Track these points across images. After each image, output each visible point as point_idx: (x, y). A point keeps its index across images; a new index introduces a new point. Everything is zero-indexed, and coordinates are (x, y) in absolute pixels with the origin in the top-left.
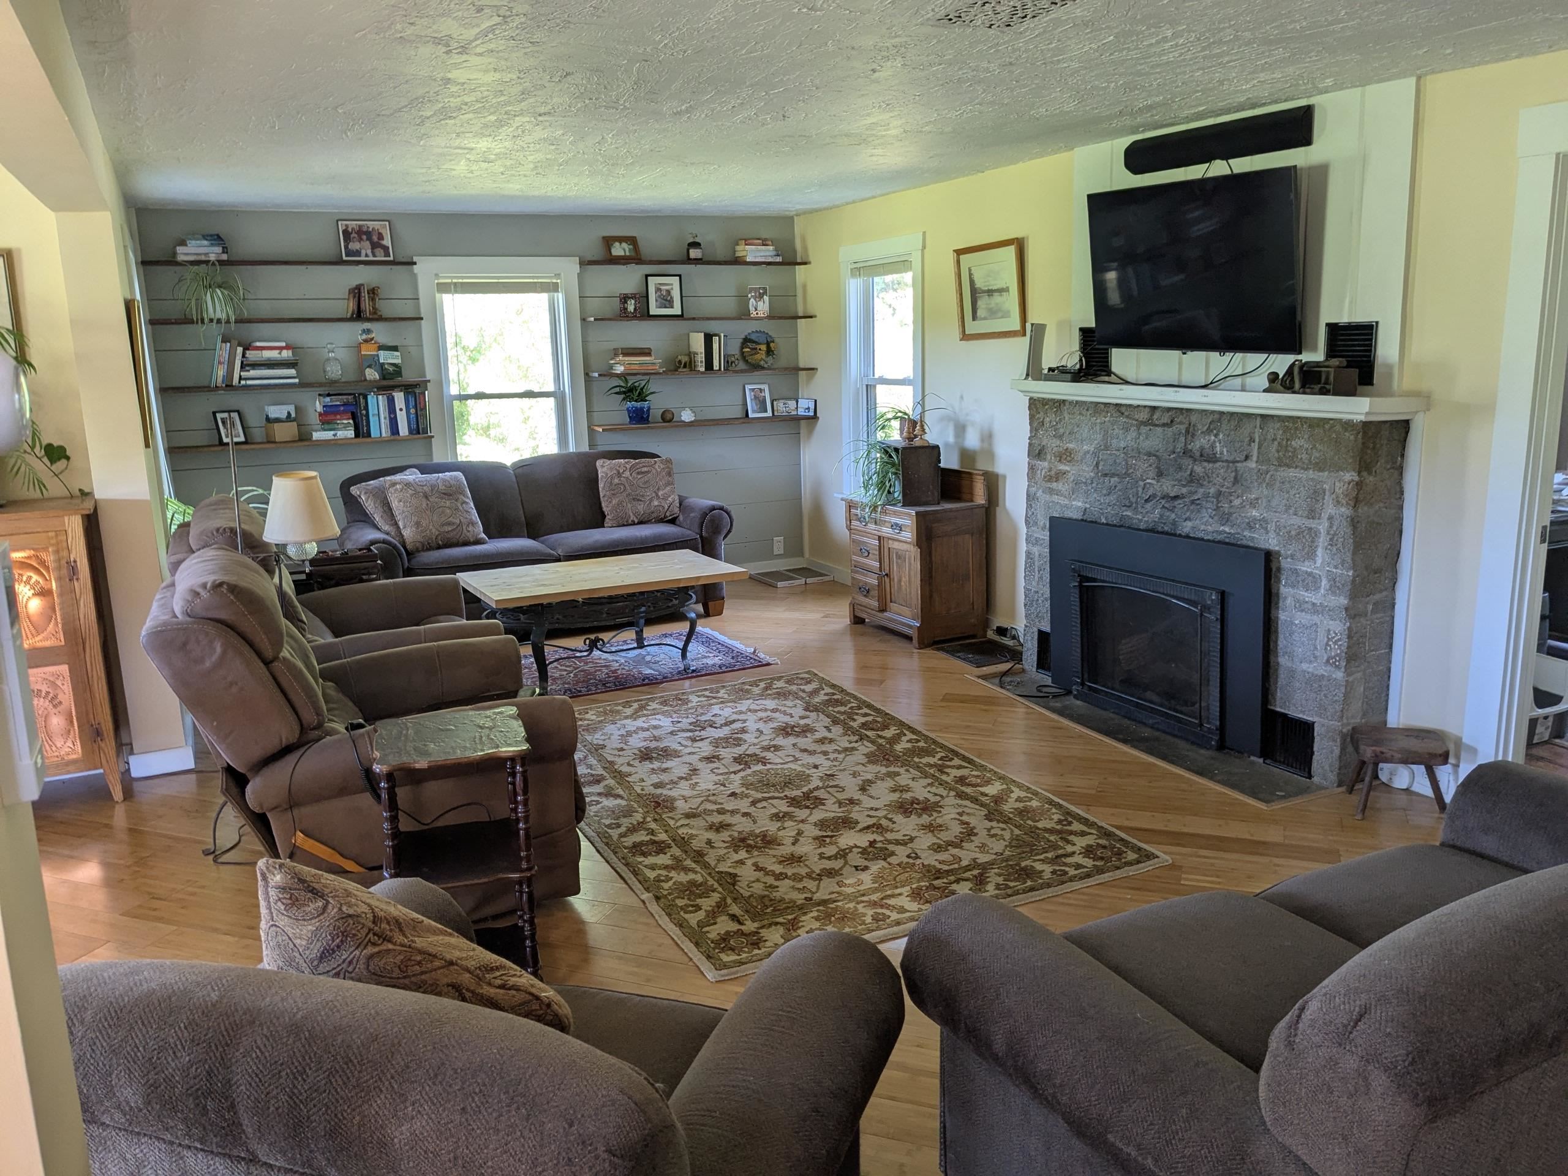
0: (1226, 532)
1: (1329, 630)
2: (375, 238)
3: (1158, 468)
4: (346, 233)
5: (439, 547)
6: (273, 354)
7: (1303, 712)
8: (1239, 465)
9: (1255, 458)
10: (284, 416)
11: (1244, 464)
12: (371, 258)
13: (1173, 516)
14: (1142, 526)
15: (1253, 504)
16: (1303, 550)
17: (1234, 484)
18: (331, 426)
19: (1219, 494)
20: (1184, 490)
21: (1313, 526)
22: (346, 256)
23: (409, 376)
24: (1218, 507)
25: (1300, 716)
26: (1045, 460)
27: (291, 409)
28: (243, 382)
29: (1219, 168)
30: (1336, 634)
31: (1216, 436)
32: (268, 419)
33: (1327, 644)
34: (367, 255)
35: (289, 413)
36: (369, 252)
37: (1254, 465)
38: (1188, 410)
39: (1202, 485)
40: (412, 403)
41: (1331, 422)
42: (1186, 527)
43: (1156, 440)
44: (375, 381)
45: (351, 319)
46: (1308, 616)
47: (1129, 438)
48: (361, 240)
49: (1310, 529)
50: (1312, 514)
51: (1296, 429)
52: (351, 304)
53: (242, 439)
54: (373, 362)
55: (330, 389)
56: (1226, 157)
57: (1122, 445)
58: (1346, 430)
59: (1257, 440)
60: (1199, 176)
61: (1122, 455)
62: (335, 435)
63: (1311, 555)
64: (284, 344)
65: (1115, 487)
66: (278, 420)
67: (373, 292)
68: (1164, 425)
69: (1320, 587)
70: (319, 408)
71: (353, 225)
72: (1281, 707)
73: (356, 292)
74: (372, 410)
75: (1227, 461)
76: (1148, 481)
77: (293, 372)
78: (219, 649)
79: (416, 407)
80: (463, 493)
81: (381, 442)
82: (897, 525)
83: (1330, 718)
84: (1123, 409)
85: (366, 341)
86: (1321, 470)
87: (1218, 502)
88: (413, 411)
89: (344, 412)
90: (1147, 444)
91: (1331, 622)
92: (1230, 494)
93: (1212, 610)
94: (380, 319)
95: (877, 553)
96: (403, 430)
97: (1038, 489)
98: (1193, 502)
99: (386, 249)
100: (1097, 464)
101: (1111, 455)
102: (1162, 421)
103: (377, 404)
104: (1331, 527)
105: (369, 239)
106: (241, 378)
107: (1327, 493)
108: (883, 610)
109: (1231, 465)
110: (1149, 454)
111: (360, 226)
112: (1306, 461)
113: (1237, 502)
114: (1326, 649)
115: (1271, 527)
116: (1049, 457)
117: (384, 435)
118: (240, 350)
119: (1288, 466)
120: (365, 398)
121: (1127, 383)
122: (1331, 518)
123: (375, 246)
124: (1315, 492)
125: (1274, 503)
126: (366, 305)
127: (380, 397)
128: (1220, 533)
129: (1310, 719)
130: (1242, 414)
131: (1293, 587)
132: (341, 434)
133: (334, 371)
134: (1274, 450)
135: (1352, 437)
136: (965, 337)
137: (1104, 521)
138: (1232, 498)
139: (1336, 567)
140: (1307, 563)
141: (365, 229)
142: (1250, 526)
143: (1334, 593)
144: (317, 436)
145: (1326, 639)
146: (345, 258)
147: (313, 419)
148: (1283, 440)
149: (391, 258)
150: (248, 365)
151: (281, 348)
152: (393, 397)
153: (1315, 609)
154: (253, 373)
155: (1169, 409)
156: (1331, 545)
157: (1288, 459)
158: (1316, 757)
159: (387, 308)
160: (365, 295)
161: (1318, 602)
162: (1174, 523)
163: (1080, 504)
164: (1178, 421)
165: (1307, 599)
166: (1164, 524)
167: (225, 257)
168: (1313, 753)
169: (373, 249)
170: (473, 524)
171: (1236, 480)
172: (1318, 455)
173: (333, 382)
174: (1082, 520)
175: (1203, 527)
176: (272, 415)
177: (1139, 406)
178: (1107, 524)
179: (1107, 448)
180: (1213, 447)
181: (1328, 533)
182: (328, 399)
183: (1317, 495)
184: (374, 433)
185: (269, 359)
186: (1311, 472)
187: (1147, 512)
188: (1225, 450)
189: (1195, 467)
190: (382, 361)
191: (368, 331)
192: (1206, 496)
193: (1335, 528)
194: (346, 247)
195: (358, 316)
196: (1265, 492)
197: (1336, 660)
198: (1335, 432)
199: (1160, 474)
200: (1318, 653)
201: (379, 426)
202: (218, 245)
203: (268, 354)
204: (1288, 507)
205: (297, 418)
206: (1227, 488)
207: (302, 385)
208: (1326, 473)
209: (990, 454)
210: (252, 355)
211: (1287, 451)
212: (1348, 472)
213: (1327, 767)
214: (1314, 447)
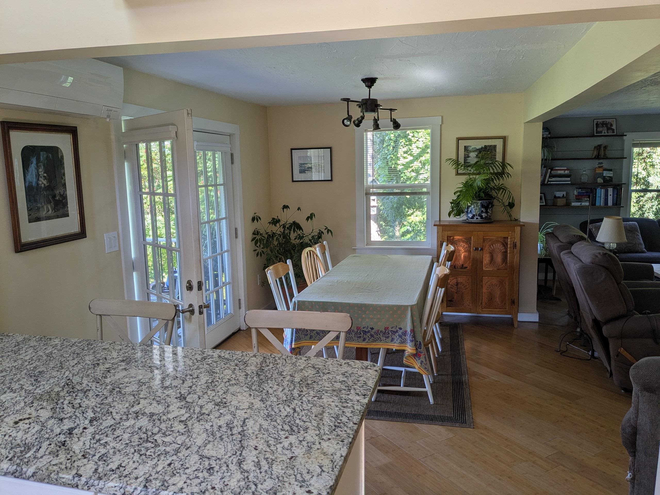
2: (609, 126)
4: (597, 125)
5: (625, 252)
6: (562, 172)
10: (561, 196)
12: (606, 134)
18: (580, 201)
22: (596, 133)
23: (615, 181)
27: (565, 193)
28: (549, 183)
32: (555, 197)
34: (605, 133)
35: (563, 195)
36: (606, 131)
40: (616, 192)
44: (601, 183)
45: (595, 158)
48: (603, 127)
52: (595, 153)
53: (544, 204)
54: (601, 176)
55: (581, 186)
62: (581, 204)
64: (566, 168)
66: (559, 197)
67: (605, 147)
70: (576, 193)
71: (600, 121)
73: (598, 148)
74: (598, 195)
77: (569, 179)
78: (603, 277)
79: (617, 194)
80: (637, 231)
81: (600, 208)
85: (599, 167)
88: (615, 196)
89: (585, 195)
94: (607, 158)
96: (610, 203)
99: (613, 130)
103: (600, 192)
105: (607, 126)
106: (548, 181)
111: (603, 122)
117: (602, 205)
118: (549, 170)
120: (596, 190)
123: (608, 129)
126: (602, 153)
127: (602, 190)
132: (583, 204)
133: (585, 179)
141: (605, 122)
144: (573, 204)
146: (595, 134)
147: (572, 197)
149: (615, 134)
150: (552, 176)
151: (565, 170)
152: (608, 190)
154: (553, 179)
159: (609, 154)
160: (602, 149)
167: (549, 136)
169: (607, 130)
170: (641, 244)
173: (584, 183)
176: (557, 195)
182: (580, 190)
184: (597, 204)
185: (560, 174)
190: (604, 175)
191: (601, 163)
194: (596, 130)
195: (598, 157)
201: (600, 202)
202: (547, 131)
203: (560, 172)
205: (566, 197)
207: (571, 184)
210: (553, 172)
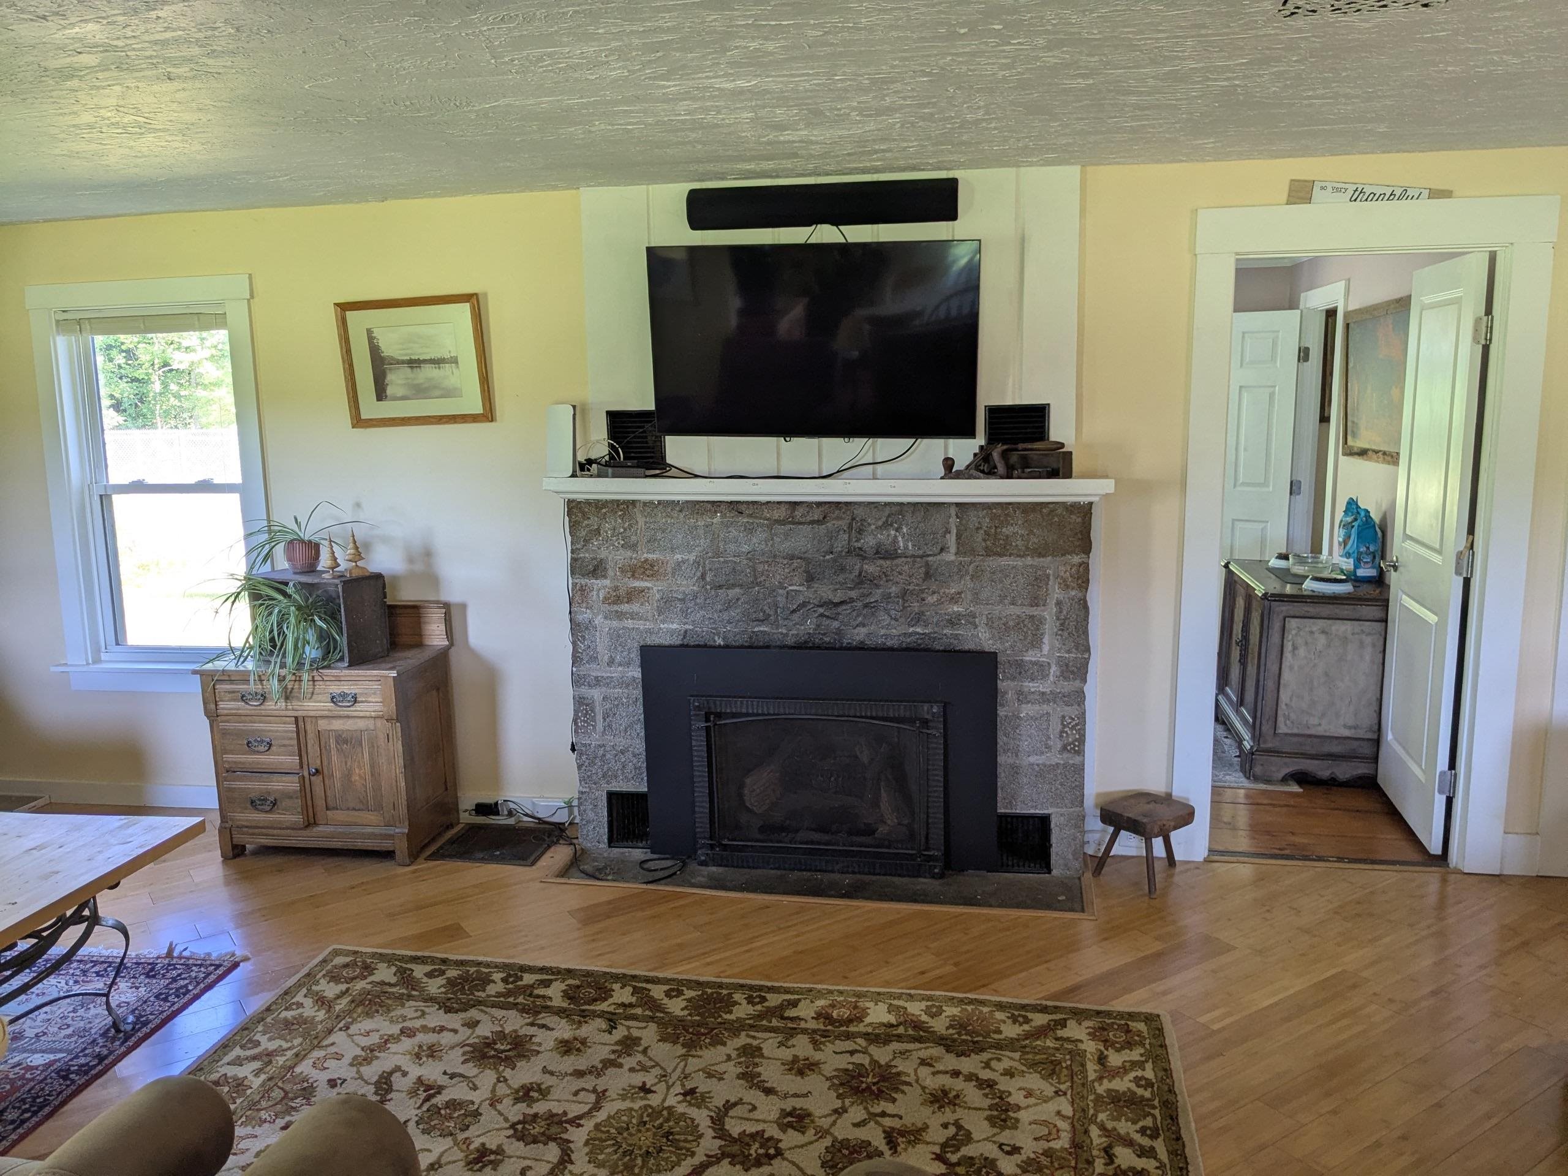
0: (918, 633)
1: (1063, 717)
3: (807, 572)
7: (1036, 807)
8: (930, 559)
9: (953, 549)
11: (939, 557)
13: (836, 624)
14: (790, 641)
15: (954, 599)
16: (1025, 638)
17: (924, 580)
19: (904, 594)
20: (853, 594)
21: (1035, 613)
24: (904, 608)
25: (1032, 811)
26: (605, 577)
29: (826, 234)
30: (1073, 719)
31: (897, 530)
33: (1062, 732)
37: (952, 558)
38: (847, 504)
39: (877, 586)
41: (1051, 506)
42: (859, 634)
43: (802, 540)
46: (1037, 707)
47: (755, 540)
49: (1032, 617)
50: (1036, 601)
51: (1008, 515)
56: (837, 222)
57: (746, 548)
58: (1072, 513)
59: (954, 531)
60: (801, 240)
61: (745, 562)
63: (1036, 642)
65: (738, 599)
68: (812, 522)
69: (1048, 675)
72: (1006, 808)
75: (913, 556)
76: (790, 588)
82: (344, 695)
83: (1069, 805)
84: (743, 508)
86: (1040, 555)
87: (905, 601)
90: (786, 546)
91: (1067, 708)
92: (922, 591)
93: (930, 724)
95: (295, 742)
97: (596, 615)
98: (866, 606)
100: (703, 577)
101: (725, 562)
102: (809, 519)
104: (1061, 612)
107: (1051, 577)
108: (310, 823)
109: (918, 559)
110: (792, 557)
112: (1023, 548)
113: (931, 599)
114: (1061, 736)
115: (981, 621)
116: (610, 573)
119: (1000, 555)
121: (696, 476)
122: (1059, 603)
124: (1036, 579)
125: (984, 595)
128: (911, 635)
129: (1046, 812)
130: (929, 504)
131: (1014, 679)
134: (980, 539)
135: (1079, 520)
136: (358, 421)
137: (720, 641)
138: (924, 595)
139: (1069, 652)
140: (1030, 652)
142: (953, 622)
143: (1066, 678)
145: (1060, 727)
148: (991, 528)
153: (1044, 698)
155: (819, 504)
156: (1063, 630)
157: (998, 547)
158: (1054, 850)
161: (1048, 691)
162: (839, 632)
163: (675, 626)
164: (834, 516)
165: (1033, 690)
166: (824, 634)
168: (1051, 846)
171: (928, 576)
172: (1036, 541)
174: (682, 646)
175: (883, 632)
177: (768, 502)
178: (727, 647)
179: (717, 555)
180: (895, 541)
181: (1058, 619)
183: (1039, 580)
186: (1029, 558)
187: (794, 625)
188: (910, 544)
189: (866, 567)
192: (887, 597)
193: (1065, 612)
196: (970, 585)
197: (1075, 746)
198: (1057, 515)
199: (810, 579)
200: (1051, 743)
204: (1002, 598)
206: (918, 585)
208: (1050, 558)
209: (432, 579)
211: (995, 539)
212: (1077, 555)
213: (1070, 857)
214: (1031, 532)
